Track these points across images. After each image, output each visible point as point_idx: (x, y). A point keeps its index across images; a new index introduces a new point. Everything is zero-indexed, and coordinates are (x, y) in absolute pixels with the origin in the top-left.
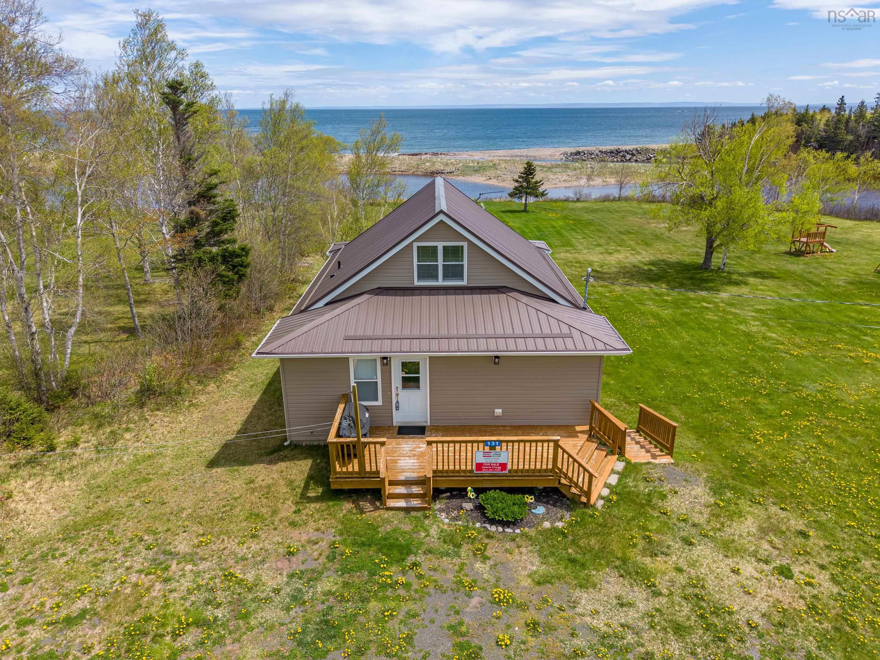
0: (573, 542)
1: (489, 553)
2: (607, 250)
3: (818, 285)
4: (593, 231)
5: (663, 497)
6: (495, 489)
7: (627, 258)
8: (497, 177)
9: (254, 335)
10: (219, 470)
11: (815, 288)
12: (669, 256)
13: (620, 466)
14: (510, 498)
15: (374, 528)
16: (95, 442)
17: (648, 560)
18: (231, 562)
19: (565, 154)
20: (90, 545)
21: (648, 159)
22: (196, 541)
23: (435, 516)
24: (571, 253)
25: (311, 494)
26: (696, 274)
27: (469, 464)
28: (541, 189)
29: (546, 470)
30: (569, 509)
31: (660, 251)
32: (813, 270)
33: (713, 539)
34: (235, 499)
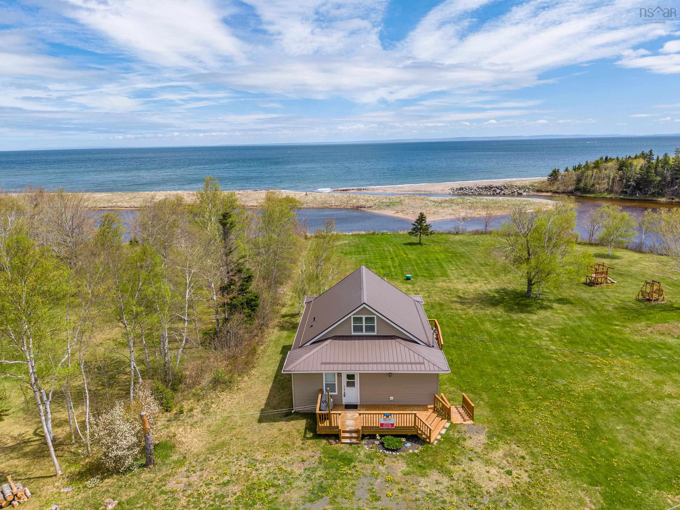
0: (421, 459)
1: (385, 462)
2: (469, 279)
3: (595, 309)
4: (463, 263)
5: (465, 440)
6: (389, 435)
7: (481, 287)
8: (402, 211)
9: (262, 345)
10: (264, 424)
11: (593, 312)
12: (509, 285)
13: (448, 425)
14: (395, 439)
15: (337, 451)
16: (200, 409)
17: (452, 467)
18: (280, 464)
19: (452, 189)
20: (222, 456)
22: (264, 455)
23: (362, 447)
24: (446, 282)
25: (308, 436)
26: (522, 300)
27: (377, 423)
29: (411, 427)
30: (421, 444)
31: (504, 281)
32: (596, 298)
33: (482, 458)
34: (276, 437)
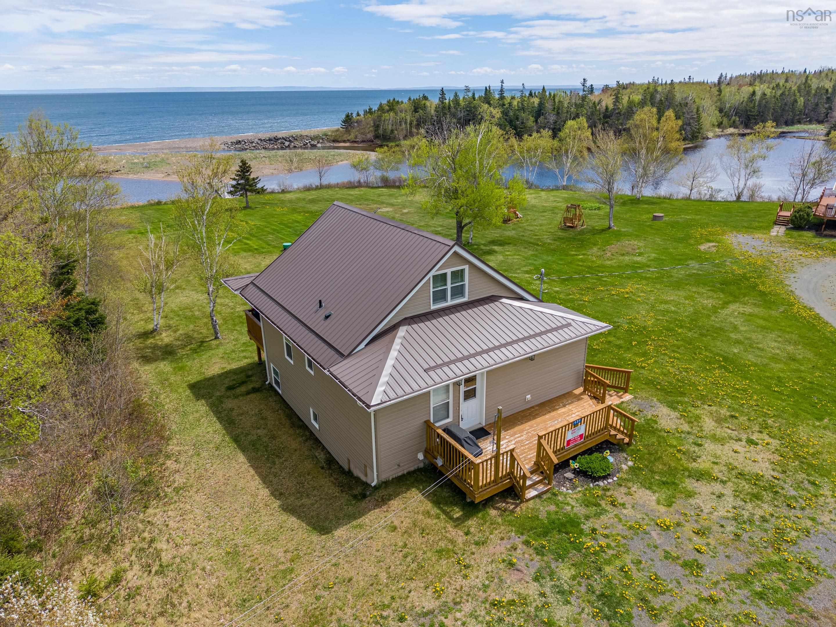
1: (620, 501)
5: (655, 421)
15: (534, 518)
19: (226, 143)
21: (304, 145)
22: (430, 594)
23: (560, 492)
25: (456, 515)
27: (563, 443)
28: (259, 186)
29: (603, 429)
30: (621, 451)
